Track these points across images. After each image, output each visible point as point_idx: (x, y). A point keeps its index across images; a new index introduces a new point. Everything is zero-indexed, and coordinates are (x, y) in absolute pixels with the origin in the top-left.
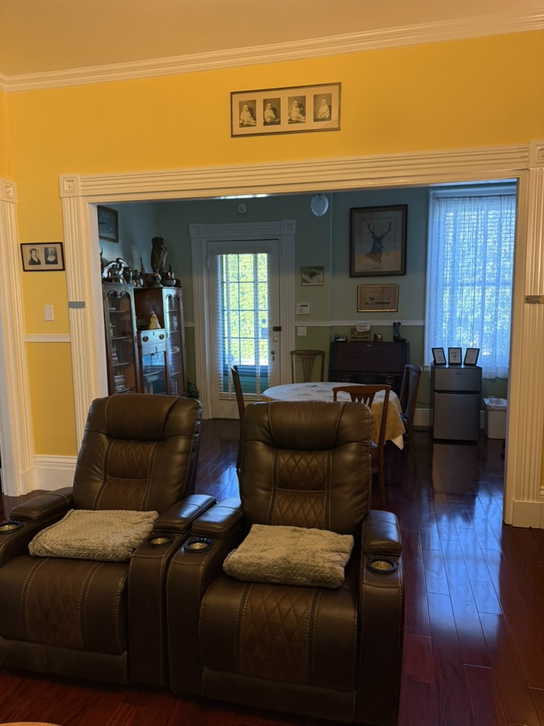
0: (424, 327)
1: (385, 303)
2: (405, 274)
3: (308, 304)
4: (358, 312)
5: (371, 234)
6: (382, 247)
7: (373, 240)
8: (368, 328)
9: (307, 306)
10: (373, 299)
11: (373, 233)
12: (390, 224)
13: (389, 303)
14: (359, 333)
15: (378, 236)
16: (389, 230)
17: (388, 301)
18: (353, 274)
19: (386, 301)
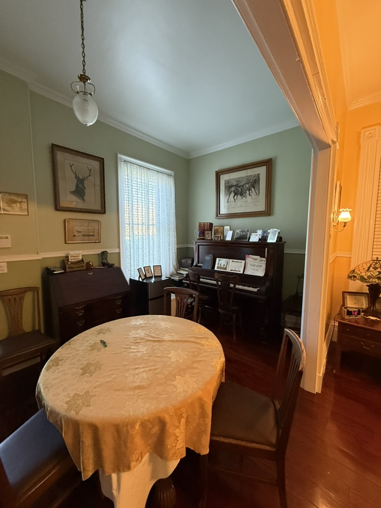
0: (119, 253)
1: (90, 236)
2: (104, 213)
3: (9, 236)
4: (66, 243)
5: (74, 175)
6: (85, 188)
7: (76, 180)
8: (80, 258)
9: (7, 238)
10: (80, 232)
11: (75, 174)
12: (90, 170)
13: (93, 236)
14: (72, 263)
15: (81, 178)
16: (90, 176)
17: (93, 233)
18: (58, 208)
19: (91, 234)
